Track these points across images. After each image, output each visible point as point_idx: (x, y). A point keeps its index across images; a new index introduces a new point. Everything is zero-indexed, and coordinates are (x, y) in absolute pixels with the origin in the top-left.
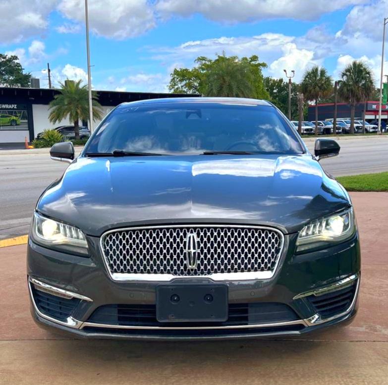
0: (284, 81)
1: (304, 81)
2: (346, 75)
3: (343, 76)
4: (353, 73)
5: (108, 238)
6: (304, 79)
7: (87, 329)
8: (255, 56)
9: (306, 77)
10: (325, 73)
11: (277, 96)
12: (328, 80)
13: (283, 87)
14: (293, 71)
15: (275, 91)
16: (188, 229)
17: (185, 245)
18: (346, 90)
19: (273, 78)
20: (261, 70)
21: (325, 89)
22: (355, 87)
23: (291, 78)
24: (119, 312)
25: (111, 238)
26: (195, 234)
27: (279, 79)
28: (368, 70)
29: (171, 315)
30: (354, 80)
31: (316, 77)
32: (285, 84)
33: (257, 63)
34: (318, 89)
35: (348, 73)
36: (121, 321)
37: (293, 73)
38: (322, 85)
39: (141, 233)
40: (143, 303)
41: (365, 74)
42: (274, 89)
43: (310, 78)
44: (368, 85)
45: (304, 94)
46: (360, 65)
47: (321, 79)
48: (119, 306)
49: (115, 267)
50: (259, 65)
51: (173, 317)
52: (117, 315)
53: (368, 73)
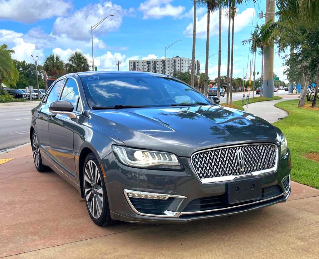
0: (26, 62)
1: (46, 63)
2: (72, 60)
3: (70, 61)
4: (76, 59)
5: (194, 158)
6: (45, 62)
7: (182, 216)
8: (5, 45)
9: (47, 60)
10: (59, 59)
11: (23, 73)
12: (61, 63)
13: (26, 67)
14: (37, 56)
15: (21, 69)
16: (236, 147)
17: (237, 157)
18: (73, 70)
19: (18, 60)
20: (11, 54)
21: (60, 69)
22: (78, 68)
23: (37, 61)
24: (202, 202)
25: (196, 157)
26: (240, 151)
27: (22, 61)
28: (85, 58)
29: (235, 199)
30: (77, 64)
31: (53, 61)
32: (27, 64)
33: (7, 49)
34: (56, 69)
35: (73, 59)
36: (203, 208)
37: (37, 57)
38: (58, 66)
39: (213, 153)
40: (219, 195)
41: (83, 60)
42: (20, 68)
43: (49, 61)
44: (86, 67)
45: (46, 71)
46: (80, 55)
47: (57, 62)
48: (201, 199)
49: (201, 175)
50: (9, 51)
51: (237, 200)
52: (200, 204)
53: (85, 60)
